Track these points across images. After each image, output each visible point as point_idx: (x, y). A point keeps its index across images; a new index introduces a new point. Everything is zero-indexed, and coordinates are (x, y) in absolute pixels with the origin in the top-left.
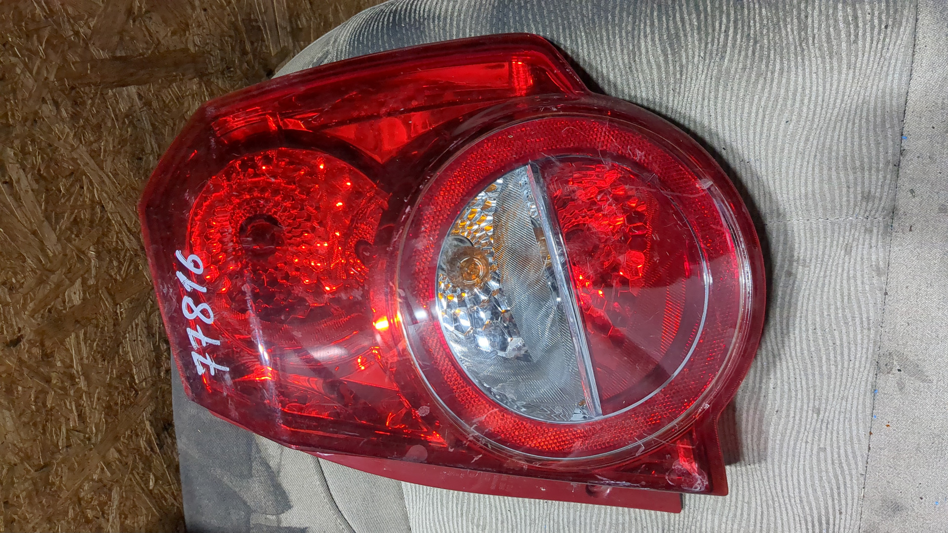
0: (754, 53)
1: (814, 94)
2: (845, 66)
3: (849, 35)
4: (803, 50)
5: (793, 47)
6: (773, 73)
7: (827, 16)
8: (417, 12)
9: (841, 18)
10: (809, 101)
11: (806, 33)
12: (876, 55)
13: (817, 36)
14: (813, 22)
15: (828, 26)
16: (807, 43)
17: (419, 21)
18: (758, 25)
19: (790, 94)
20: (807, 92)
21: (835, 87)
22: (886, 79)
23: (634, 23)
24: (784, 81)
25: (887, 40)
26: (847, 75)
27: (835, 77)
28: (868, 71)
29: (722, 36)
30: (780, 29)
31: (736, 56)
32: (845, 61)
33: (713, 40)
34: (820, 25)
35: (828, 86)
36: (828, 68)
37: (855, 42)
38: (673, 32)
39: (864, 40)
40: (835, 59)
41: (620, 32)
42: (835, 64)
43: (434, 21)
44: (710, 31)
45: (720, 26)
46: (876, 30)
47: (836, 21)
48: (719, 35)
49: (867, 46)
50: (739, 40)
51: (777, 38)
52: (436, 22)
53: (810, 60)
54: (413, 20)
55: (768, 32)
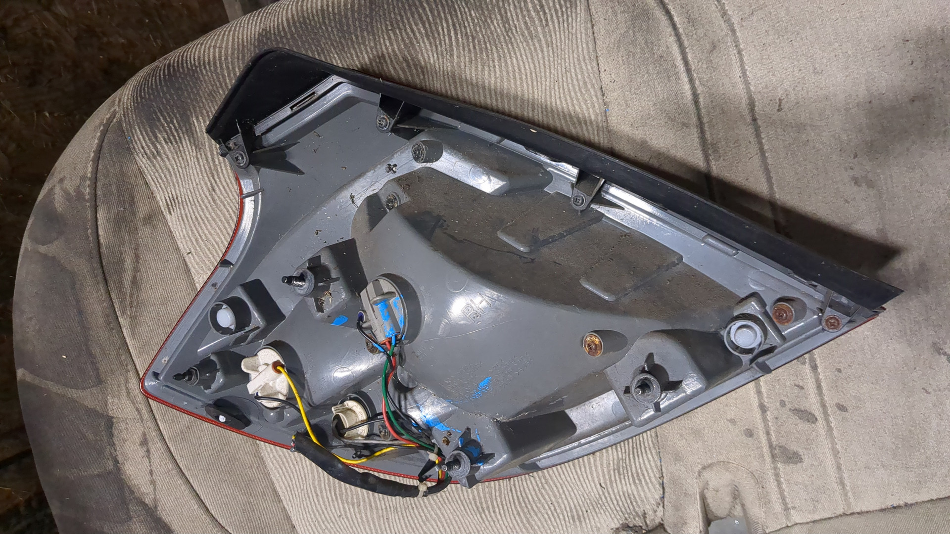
0: (474, 47)
1: (528, 71)
2: (545, 46)
3: (541, 21)
4: (511, 39)
5: (502, 38)
6: (493, 61)
7: (521, 8)
8: (189, 62)
9: (531, 9)
10: (527, 78)
11: (509, 25)
12: (564, 32)
13: (517, 26)
14: (512, 15)
15: (524, 17)
16: (512, 33)
17: (192, 70)
18: (471, 24)
19: (511, 75)
20: (523, 70)
21: (541, 62)
22: (578, 50)
23: (375, 39)
24: (503, 65)
25: (570, 19)
26: (548, 52)
27: (540, 55)
28: (563, 46)
29: (447, 38)
30: (489, 25)
31: (462, 52)
32: (543, 42)
33: (440, 43)
34: (517, 16)
35: (537, 64)
36: (533, 49)
37: (547, 25)
38: (407, 41)
39: (553, 22)
40: (536, 41)
41: (366, 49)
42: (537, 45)
43: (205, 68)
44: (436, 35)
45: (443, 31)
46: (560, 14)
47: (528, 11)
48: (444, 38)
49: (557, 26)
50: (460, 39)
51: (489, 32)
52: (208, 68)
53: (518, 45)
54: (186, 69)
55: (480, 28)
